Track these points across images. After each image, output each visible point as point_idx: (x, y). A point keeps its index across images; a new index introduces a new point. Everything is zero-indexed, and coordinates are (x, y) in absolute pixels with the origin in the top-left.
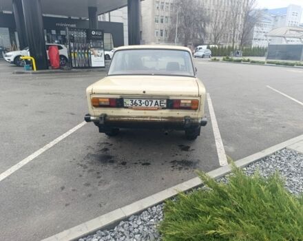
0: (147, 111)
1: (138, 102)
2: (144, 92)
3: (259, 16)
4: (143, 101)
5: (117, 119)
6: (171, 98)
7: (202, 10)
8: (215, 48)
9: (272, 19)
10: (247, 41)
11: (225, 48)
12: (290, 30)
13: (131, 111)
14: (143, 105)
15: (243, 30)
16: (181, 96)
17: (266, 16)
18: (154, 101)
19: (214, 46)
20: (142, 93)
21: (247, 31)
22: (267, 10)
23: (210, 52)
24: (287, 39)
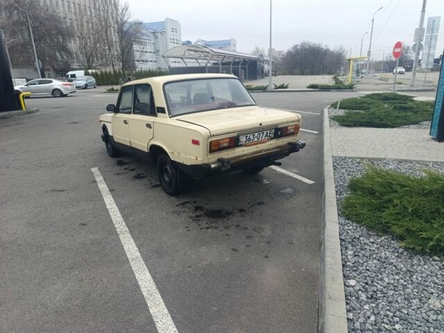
0: (259, 146)
1: (251, 137)
2: (261, 124)
3: (137, 31)
4: (256, 134)
5: (237, 160)
6: (279, 127)
7: (54, 19)
8: (96, 74)
9: (151, 35)
10: (131, 64)
11: (110, 73)
12: (189, 50)
13: (244, 148)
14: (256, 139)
15: (121, 48)
16: (288, 122)
17: (144, 31)
18: (265, 132)
19: (94, 71)
20: (258, 125)
21: (126, 50)
22: (141, 23)
23: (93, 80)
24: (186, 60)
